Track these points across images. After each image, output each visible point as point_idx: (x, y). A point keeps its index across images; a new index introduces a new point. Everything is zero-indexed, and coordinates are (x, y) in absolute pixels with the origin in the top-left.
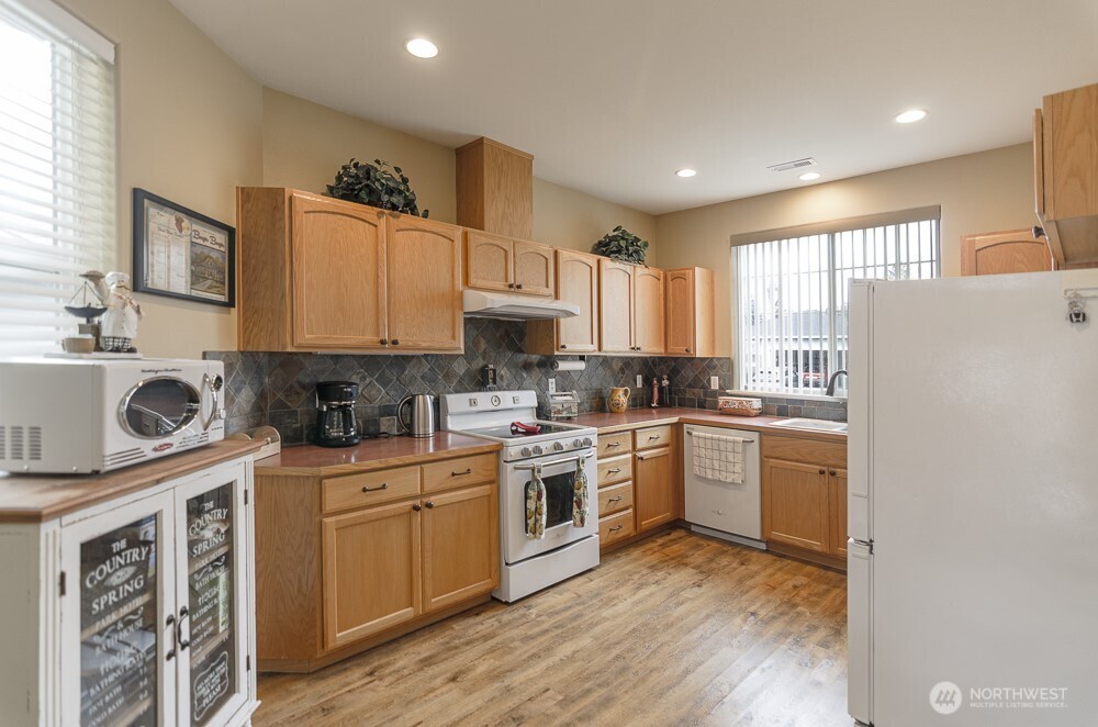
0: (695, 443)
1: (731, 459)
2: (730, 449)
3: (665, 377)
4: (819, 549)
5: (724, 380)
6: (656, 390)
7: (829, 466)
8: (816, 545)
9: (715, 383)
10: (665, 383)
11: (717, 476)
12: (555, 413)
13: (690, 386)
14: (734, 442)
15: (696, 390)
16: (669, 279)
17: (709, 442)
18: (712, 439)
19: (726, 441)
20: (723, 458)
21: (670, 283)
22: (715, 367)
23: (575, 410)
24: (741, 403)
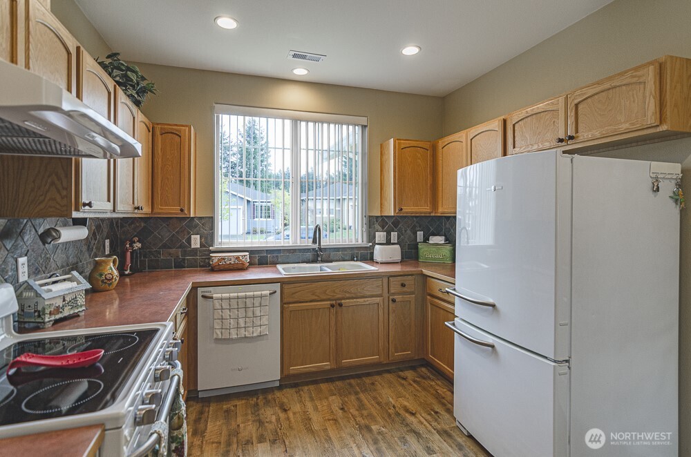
0: (218, 306)
1: (258, 313)
2: (257, 304)
3: (136, 239)
4: (329, 367)
5: (206, 238)
6: (129, 254)
7: (336, 300)
8: (326, 365)
9: (196, 241)
10: (138, 245)
11: (243, 333)
12: (51, 314)
13: (165, 246)
14: (261, 297)
15: (173, 251)
16: (158, 132)
17: (234, 302)
18: (238, 298)
19: (254, 297)
20: (250, 314)
21: (159, 138)
22: (196, 226)
23: (81, 301)
24: (238, 258)
